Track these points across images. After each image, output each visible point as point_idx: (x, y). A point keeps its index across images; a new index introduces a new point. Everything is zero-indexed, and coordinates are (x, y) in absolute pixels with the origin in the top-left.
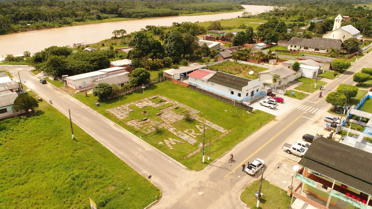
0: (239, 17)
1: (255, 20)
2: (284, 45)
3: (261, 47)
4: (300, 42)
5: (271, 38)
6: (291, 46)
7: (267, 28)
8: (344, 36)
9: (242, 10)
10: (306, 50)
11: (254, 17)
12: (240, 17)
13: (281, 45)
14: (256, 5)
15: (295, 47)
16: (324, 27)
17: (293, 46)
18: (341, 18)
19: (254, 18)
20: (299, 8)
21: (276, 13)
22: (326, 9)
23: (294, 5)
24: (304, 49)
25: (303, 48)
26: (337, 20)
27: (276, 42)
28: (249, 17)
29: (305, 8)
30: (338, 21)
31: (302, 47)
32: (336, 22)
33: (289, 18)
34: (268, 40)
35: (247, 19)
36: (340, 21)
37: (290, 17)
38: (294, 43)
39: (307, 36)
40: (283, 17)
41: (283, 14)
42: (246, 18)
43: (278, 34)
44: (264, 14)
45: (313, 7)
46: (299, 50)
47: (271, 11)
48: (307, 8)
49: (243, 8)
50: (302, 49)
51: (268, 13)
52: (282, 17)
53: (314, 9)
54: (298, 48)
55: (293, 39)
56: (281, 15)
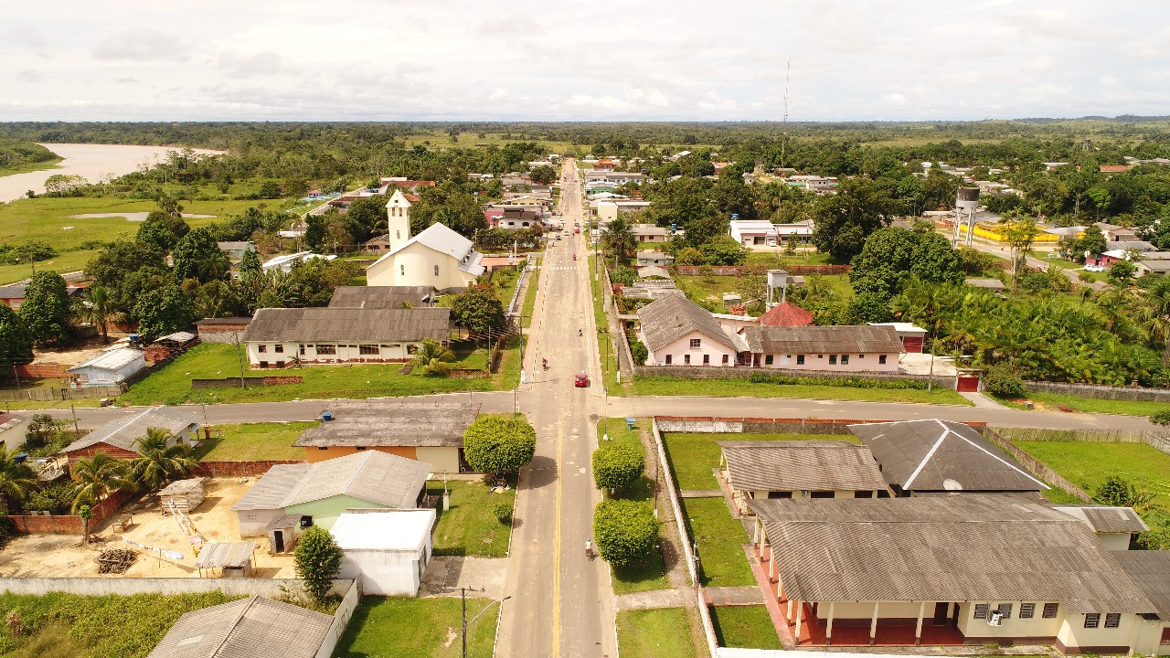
0: (31, 194)
1: (105, 201)
2: (227, 337)
3: (120, 378)
4: (293, 324)
5: (162, 315)
6: (262, 349)
7: (133, 267)
8: (436, 268)
9: (50, 162)
10: (327, 356)
11: (97, 191)
12: (37, 197)
13: (217, 337)
14: (104, 142)
15: (279, 349)
16: (353, 225)
17: (271, 348)
18: (404, 204)
19: (99, 197)
20: (255, 153)
21: (183, 172)
22: (337, 155)
23: (238, 142)
24: (318, 353)
25: (314, 350)
26: (393, 209)
27: (191, 328)
28: (77, 193)
29: (274, 153)
30: (397, 212)
31: (306, 347)
32: (393, 215)
33: (231, 187)
34: (149, 326)
35: (68, 199)
36: (404, 212)
37: (232, 183)
38: (268, 335)
39: (310, 280)
40: (210, 185)
41: (207, 175)
42: (66, 196)
43: (193, 286)
44: (137, 176)
45: (296, 149)
46: (297, 361)
47: (162, 166)
48: (280, 153)
49: (50, 157)
50: (311, 354)
51: (151, 176)
52: (205, 184)
53: (301, 154)
54: (289, 353)
55: (262, 315)
56: (203, 179)
